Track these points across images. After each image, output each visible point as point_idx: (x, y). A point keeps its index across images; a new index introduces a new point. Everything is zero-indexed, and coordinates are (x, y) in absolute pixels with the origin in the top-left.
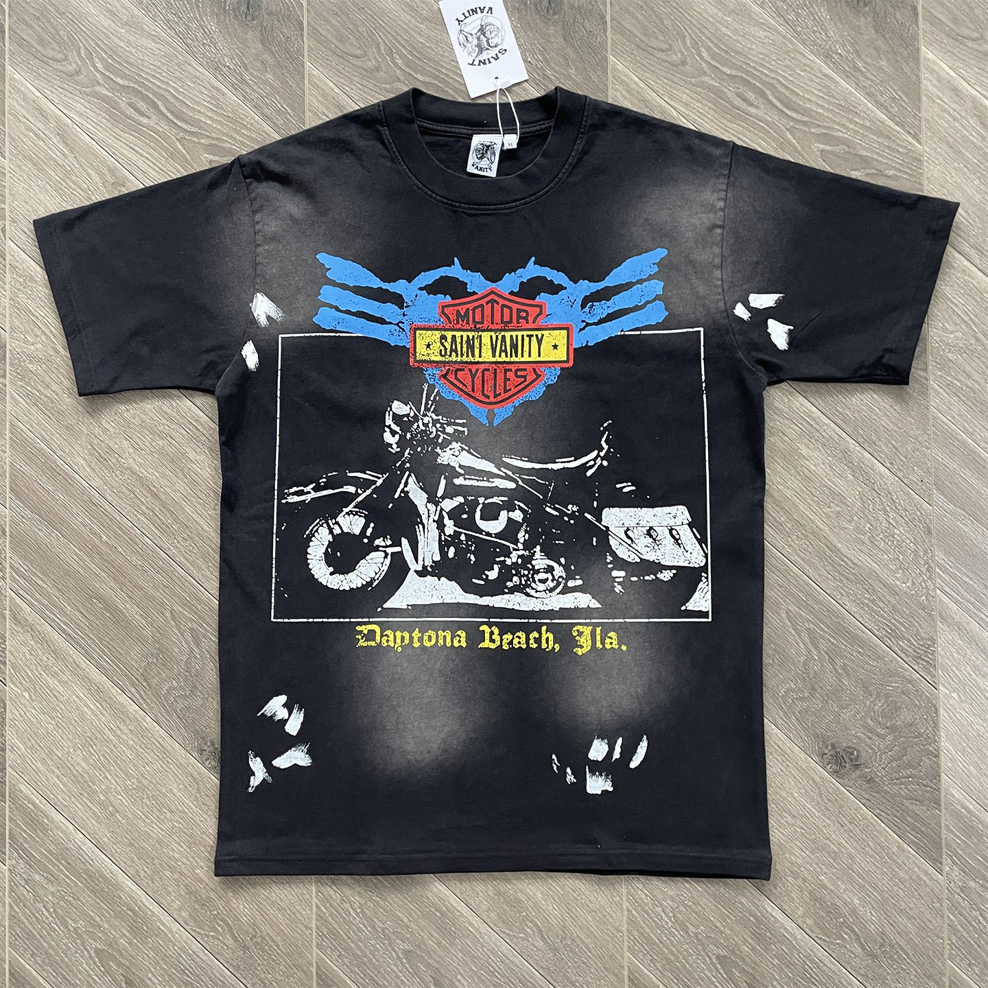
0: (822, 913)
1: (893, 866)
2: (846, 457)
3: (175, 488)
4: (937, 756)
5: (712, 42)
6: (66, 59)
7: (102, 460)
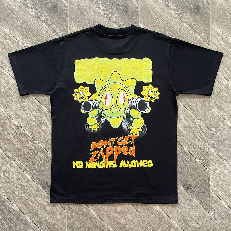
0: (182, 221)
1: (199, 211)
2: (191, 118)
3: (36, 123)
4: (209, 186)
5: (163, 21)
6: (11, 21)
7: (18, 116)
